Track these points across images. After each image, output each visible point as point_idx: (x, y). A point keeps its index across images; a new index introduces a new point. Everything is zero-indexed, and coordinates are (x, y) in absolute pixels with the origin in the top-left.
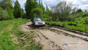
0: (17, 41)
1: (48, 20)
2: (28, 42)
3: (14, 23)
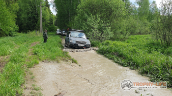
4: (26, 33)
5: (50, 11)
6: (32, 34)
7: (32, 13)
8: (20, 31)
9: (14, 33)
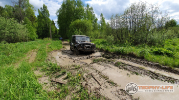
0: (49, 85)
1: (103, 42)
2: (73, 90)
3: (38, 47)
4: (43, 39)
5: (55, 27)
6: (46, 39)
7: (45, 28)
8: (39, 38)
9: (36, 39)
